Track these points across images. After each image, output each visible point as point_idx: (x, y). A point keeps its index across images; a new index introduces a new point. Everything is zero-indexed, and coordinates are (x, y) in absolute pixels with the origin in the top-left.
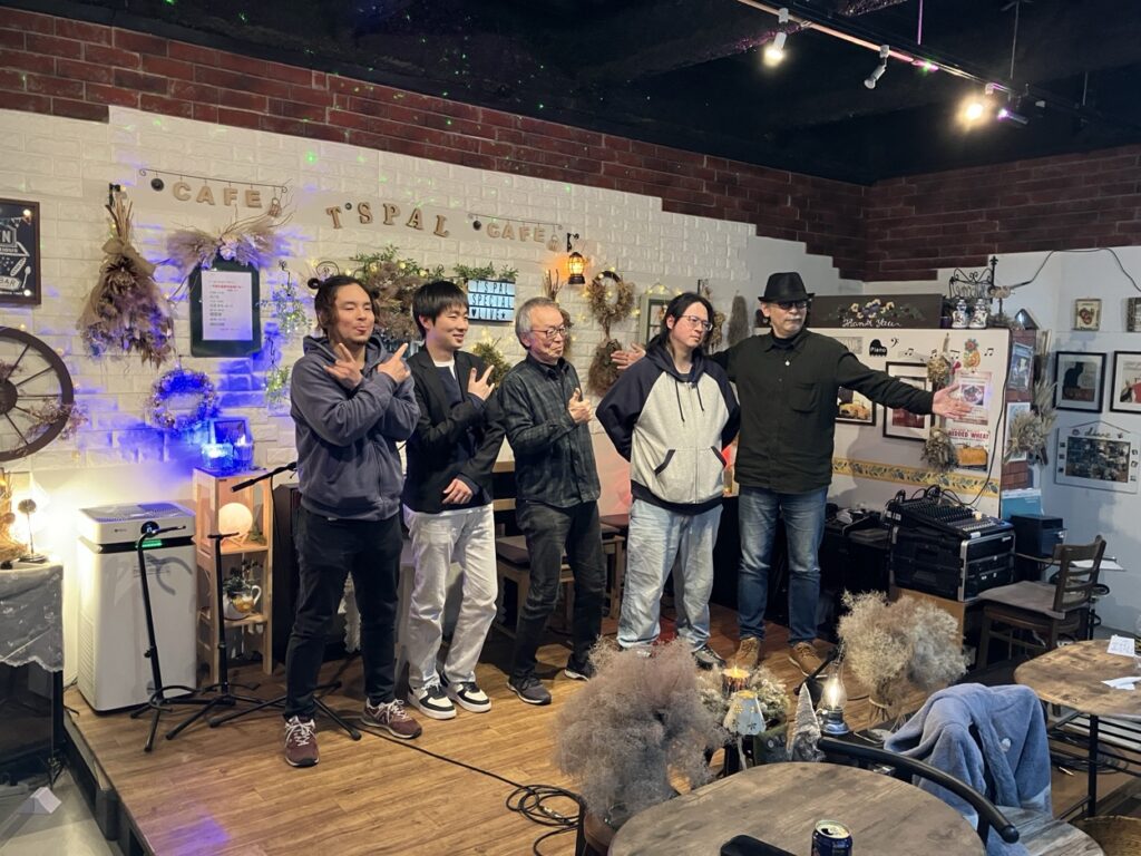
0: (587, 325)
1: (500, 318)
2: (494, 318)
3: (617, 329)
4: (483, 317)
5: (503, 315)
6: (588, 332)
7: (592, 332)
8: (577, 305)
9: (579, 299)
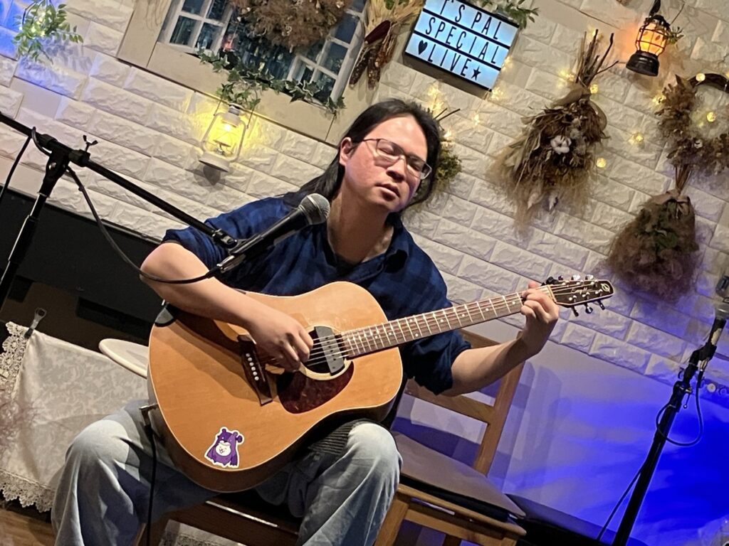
0: (644, 155)
1: (469, 75)
2: (457, 71)
4: (436, 62)
5: (476, 73)
6: (642, 169)
7: (650, 172)
8: (632, 112)
9: (644, 103)
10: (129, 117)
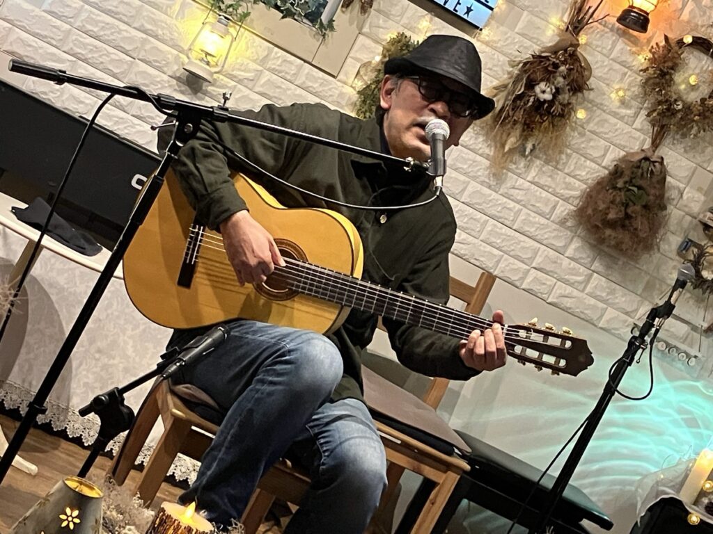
0: (624, 111)
2: (450, 6)
3: (680, 148)
5: (469, 10)
6: (620, 124)
7: (627, 129)
8: (617, 66)
9: (629, 59)
10: (117, 16)
